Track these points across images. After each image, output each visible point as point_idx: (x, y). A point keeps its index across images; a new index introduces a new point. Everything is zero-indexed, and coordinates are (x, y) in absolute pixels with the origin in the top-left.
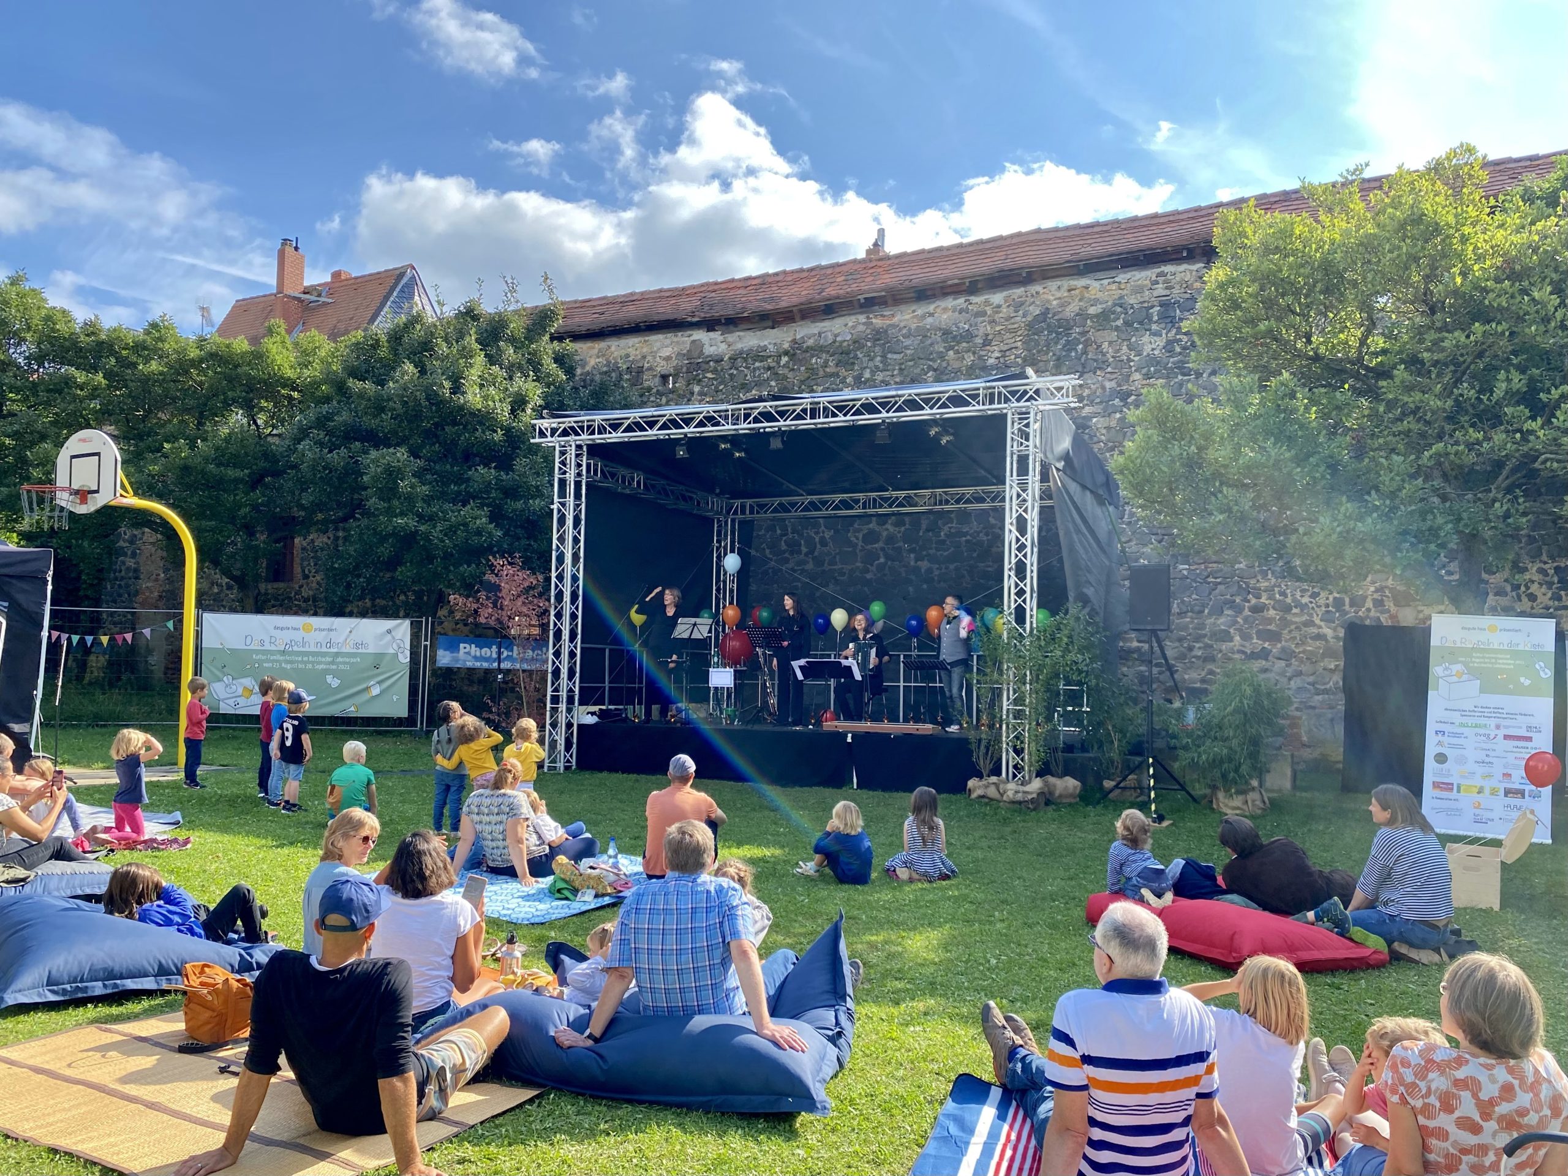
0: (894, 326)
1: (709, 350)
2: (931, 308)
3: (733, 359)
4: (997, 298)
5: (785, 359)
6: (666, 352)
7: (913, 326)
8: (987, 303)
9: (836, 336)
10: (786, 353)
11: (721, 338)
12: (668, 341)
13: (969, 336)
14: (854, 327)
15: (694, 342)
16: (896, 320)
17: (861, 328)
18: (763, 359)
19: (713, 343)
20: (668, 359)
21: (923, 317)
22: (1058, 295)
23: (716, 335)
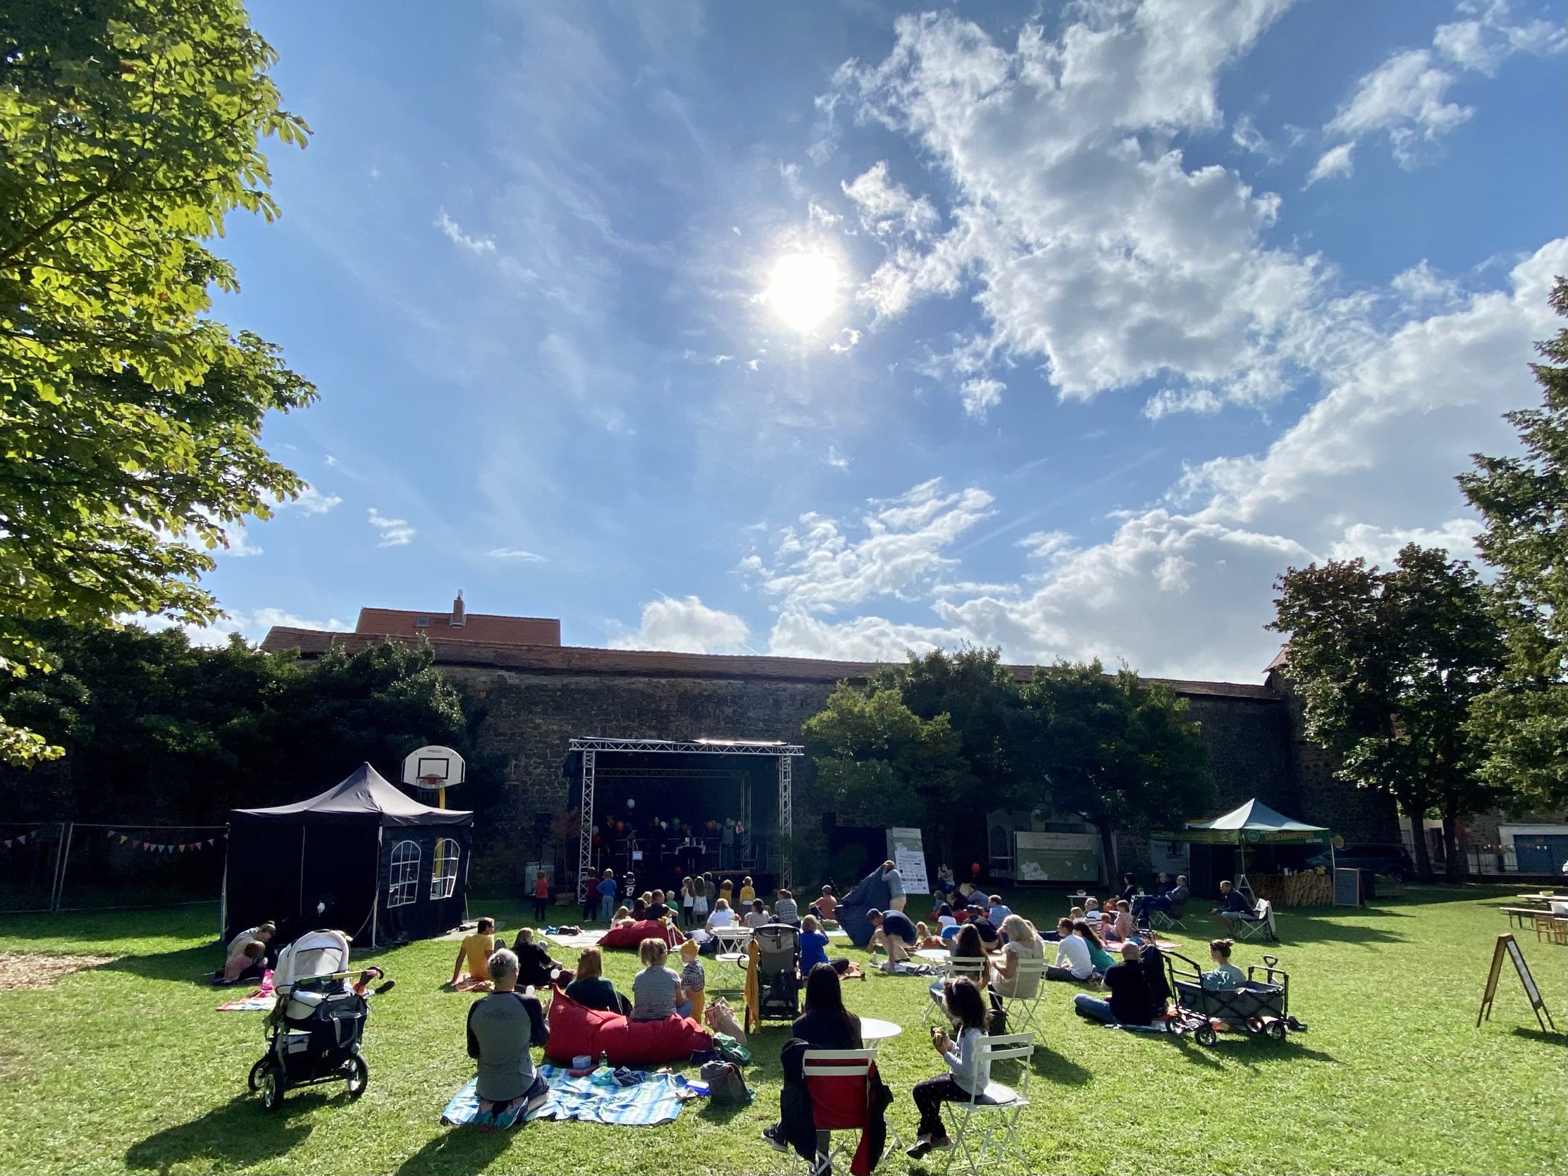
0: (616, 685)
2: (633, 680)
3: (526, 688)
4: (663, 681)
5: (559, 693)
6: (484, 679)
7: (626, 687)
8: (659, 682)
9: (586, 685)
10: (559, 689)
11: (517, 676)
13: (652, 697)
15: (499, 676)
17: (599, 683)
18: (546, 690)
19: (512, 678)
20: (484, 682)
22: (690, 685)
23: (513, 674)
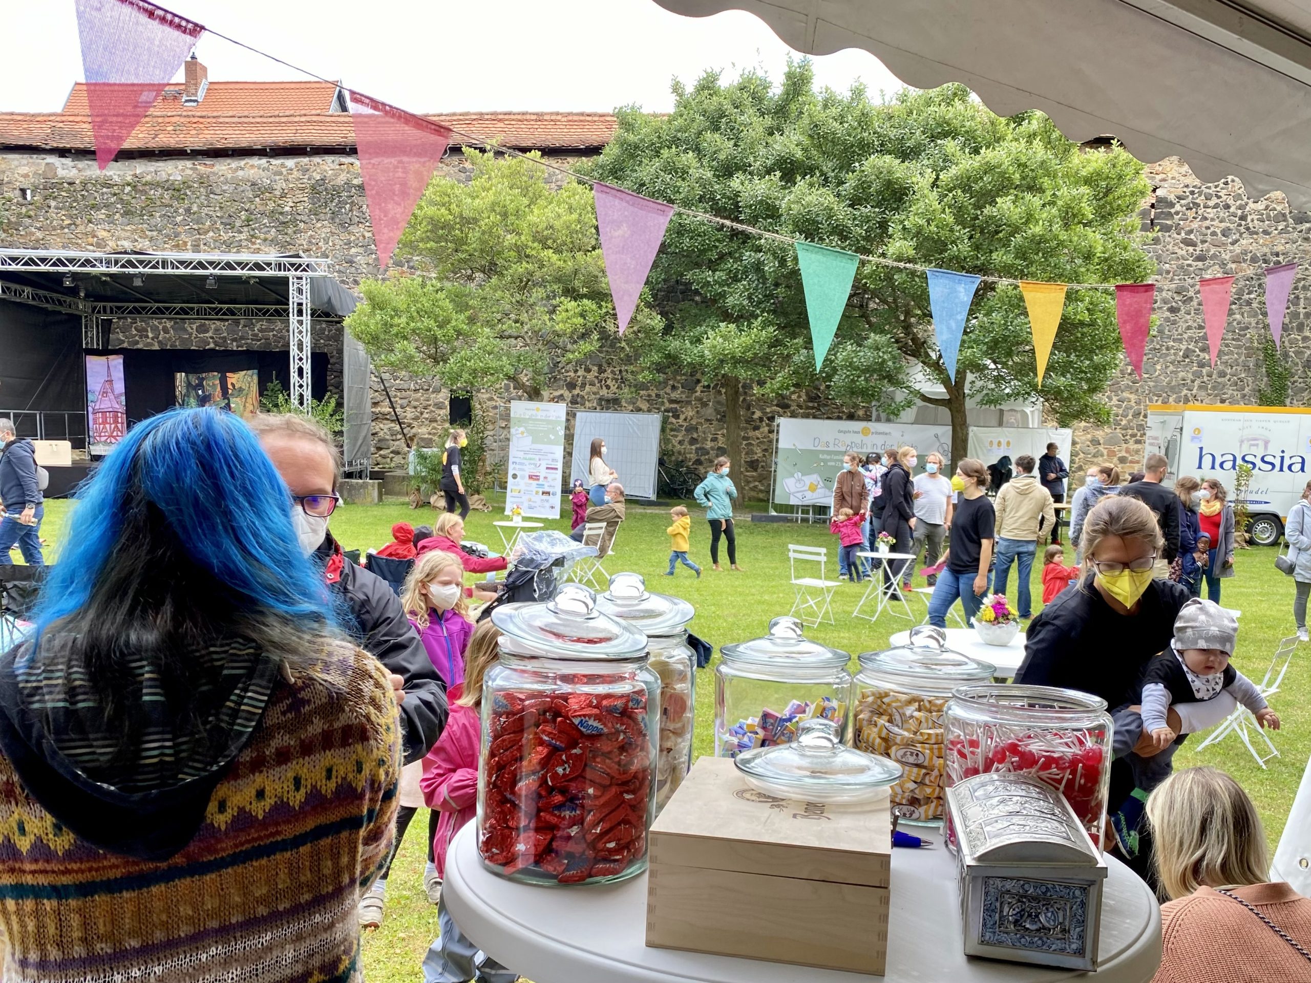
0: (214, 174)
1: (61, 173)
2: (242, 163)
3: (84, 184)
4: (290, 163)
5: (128, 189)
6: (24, 170)
7: (229, 176)
8: (283, 165)
9: (169, 175)
10: (129, 185)
11: (72, 164)
12: (25, 162)
13: (270, 190)
14: (183, 170)
15: (47, 164)
16: (215, 169)
17: (190, 172)
18: (110, 186)
19: (65, 168)
20: (26, 176)
21: (236, 170)
22: (332, 166)
23: (68, 161)
